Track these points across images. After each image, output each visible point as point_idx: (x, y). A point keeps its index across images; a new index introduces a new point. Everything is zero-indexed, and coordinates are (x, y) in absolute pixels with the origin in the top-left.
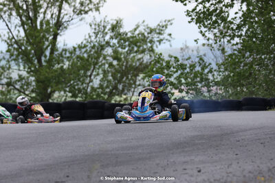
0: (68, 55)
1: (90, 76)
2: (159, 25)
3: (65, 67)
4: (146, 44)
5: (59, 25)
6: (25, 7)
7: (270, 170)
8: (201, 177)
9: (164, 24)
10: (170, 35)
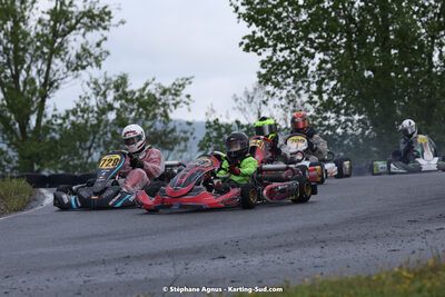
0: (59, 121)
1: (89, 149)
3: (57, 137)
5: (49, 84)
9: (181, 82)
10: (188, 96)
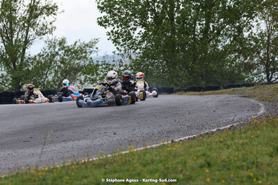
0: (32, 61)
1: (46, 74)
2: (90, 42)
3: (30, 69)
4: (82, 54)
5: (27, 42)
7: (159, 133)
8: (116, 138)
9: (94, 41)
10: (97, 48)
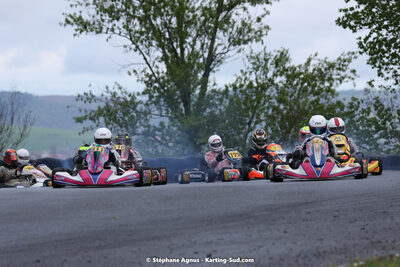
1: (249, 124)
2: (339, 59)
4: (323, 83)
6: (167, 36)
9: (347, 57)
10: (354, 71)
